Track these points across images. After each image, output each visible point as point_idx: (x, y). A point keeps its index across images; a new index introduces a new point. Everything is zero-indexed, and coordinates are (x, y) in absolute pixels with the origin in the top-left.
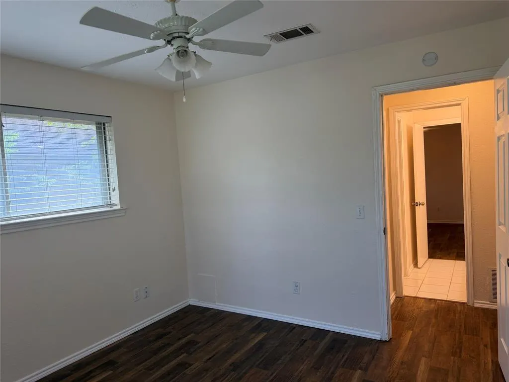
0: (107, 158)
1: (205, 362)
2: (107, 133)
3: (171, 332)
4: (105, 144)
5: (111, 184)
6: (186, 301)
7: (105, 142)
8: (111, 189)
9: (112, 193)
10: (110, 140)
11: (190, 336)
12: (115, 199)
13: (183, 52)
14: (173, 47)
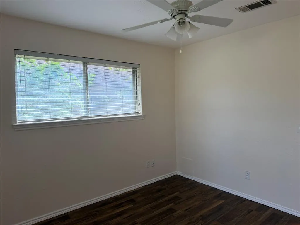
0: (136, 90)
1: (185, 211)
2: (137, 73)
3: (165, 189)
4: (136, 79)
5: (138, 102)
6: (176, 172)
7: (136, 78)
8: (138, 104)
9: (138, 107)
10: (139, 77)
11: (176, 194)
12: (140, 110)
13: (182, 22)
14: (176, 20)
